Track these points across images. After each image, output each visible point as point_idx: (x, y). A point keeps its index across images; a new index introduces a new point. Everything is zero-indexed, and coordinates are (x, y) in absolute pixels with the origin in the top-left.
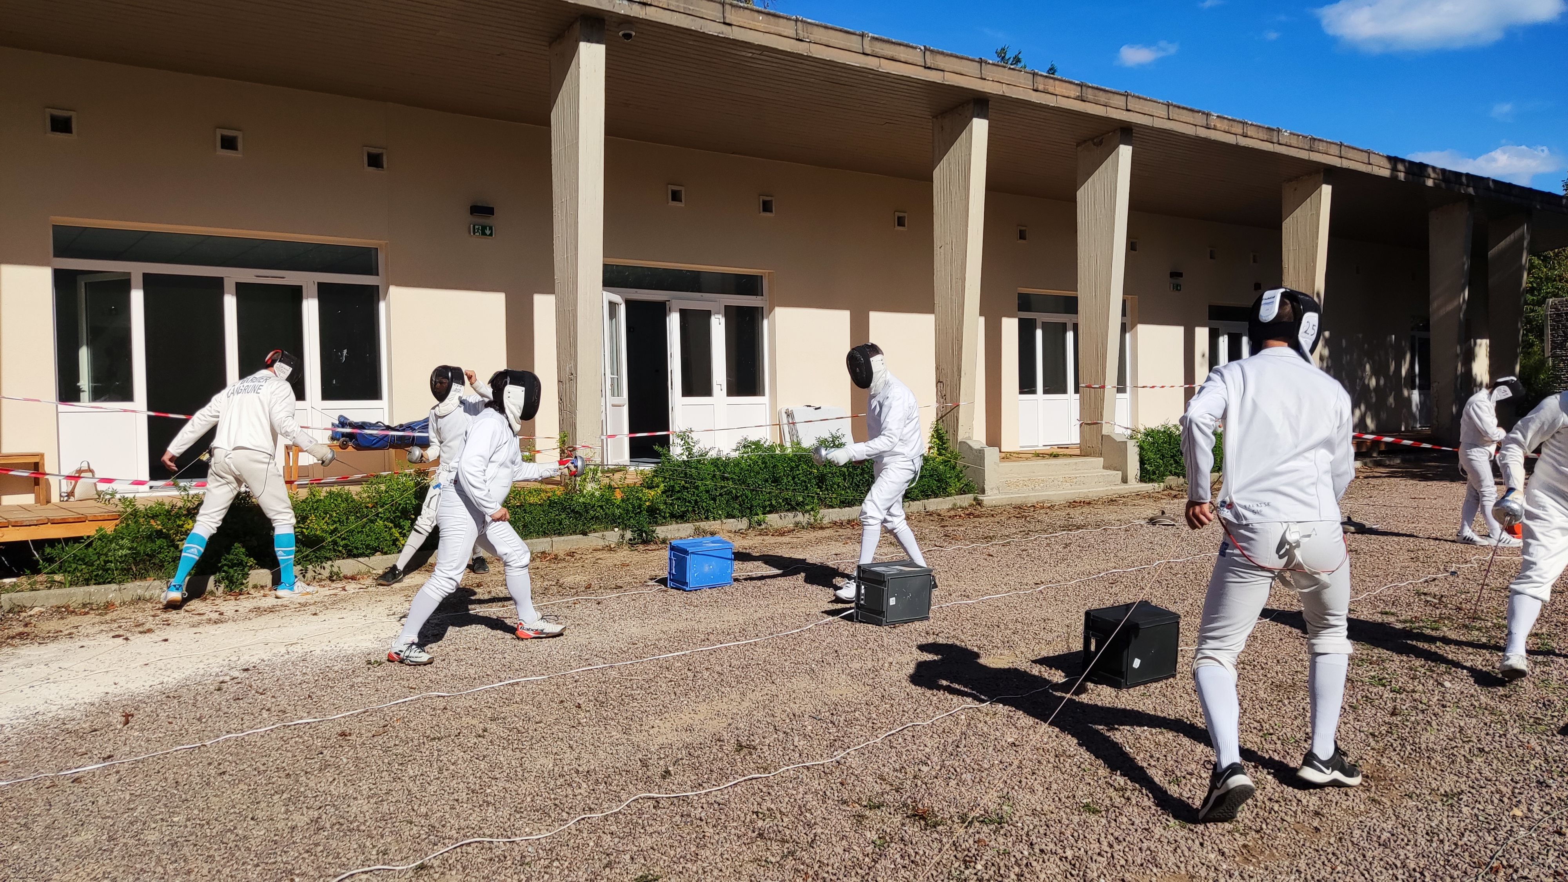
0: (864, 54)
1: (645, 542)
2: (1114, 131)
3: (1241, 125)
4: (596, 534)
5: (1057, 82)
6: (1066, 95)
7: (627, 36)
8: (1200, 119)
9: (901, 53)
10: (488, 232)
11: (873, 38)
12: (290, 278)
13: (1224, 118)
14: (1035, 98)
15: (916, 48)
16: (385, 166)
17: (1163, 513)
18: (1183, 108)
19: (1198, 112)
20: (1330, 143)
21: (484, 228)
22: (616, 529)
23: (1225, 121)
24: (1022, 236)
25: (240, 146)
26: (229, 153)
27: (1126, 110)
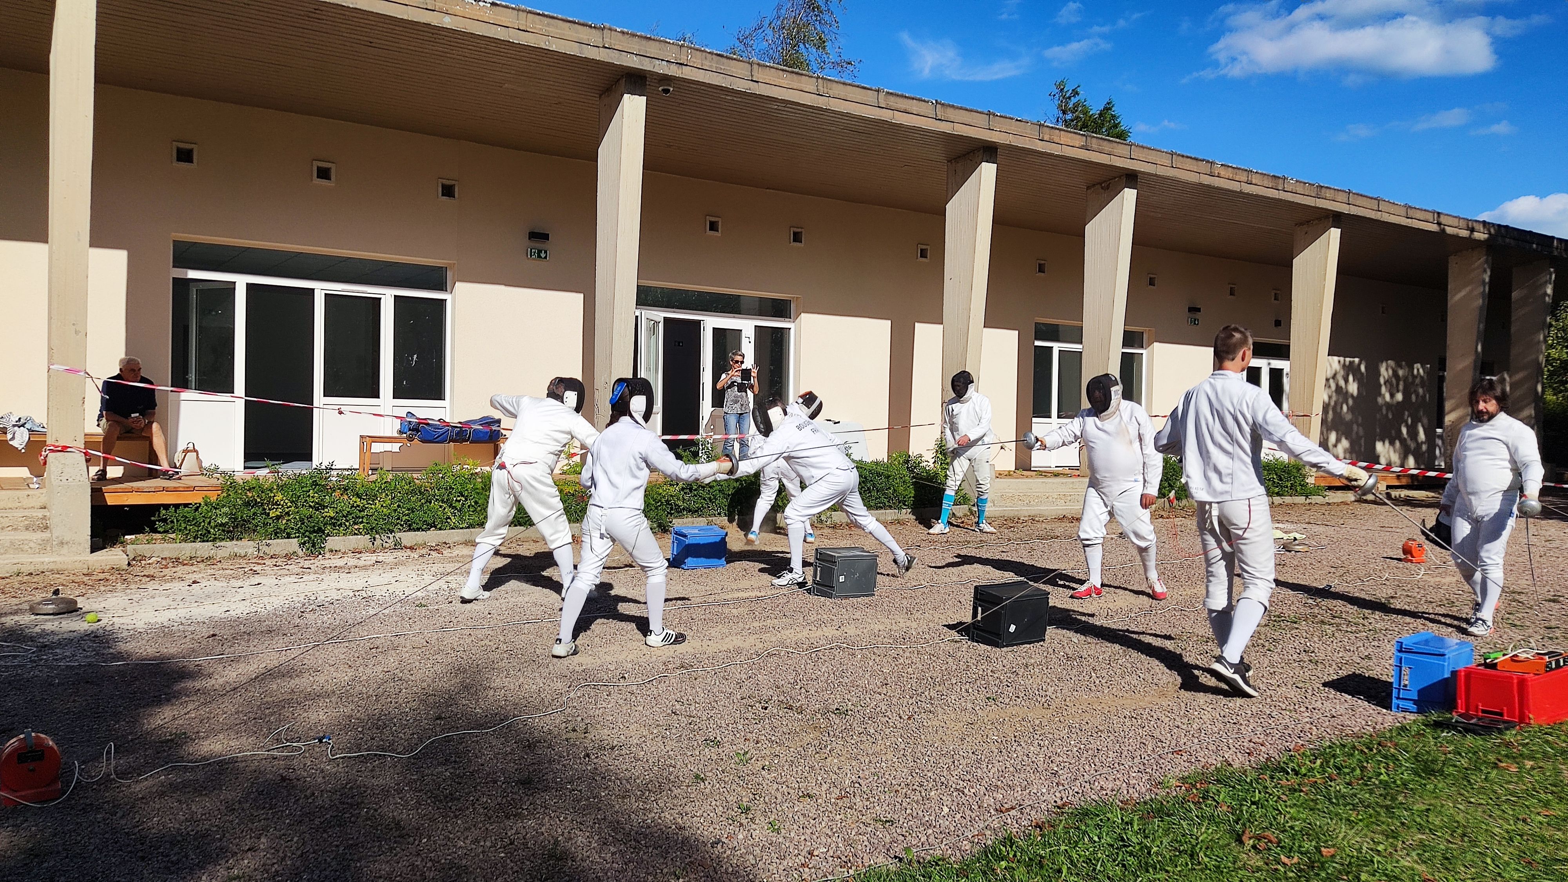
0: (879, 107)
2: (1120, 177)
3: (1245, 173)
5: (1062, 132)
6: (1071, 144)
7: (666, 91)
8: (1204, 167)
9: (914, 106)
10: (543, 255)
11: (888, 93)
12: (371, 291)
13: (1229, 166)
14: (1040, 147)
15: (928, 102)
16: (456, 195)
18: (1188, 157)
19: (1203, 160)
20: (1338, 190)
21: (540, 252)
23: (1230, 169)
24: (1041, 269)
25: (333, 177)
26: (324, 182)
27: (1131, 158)
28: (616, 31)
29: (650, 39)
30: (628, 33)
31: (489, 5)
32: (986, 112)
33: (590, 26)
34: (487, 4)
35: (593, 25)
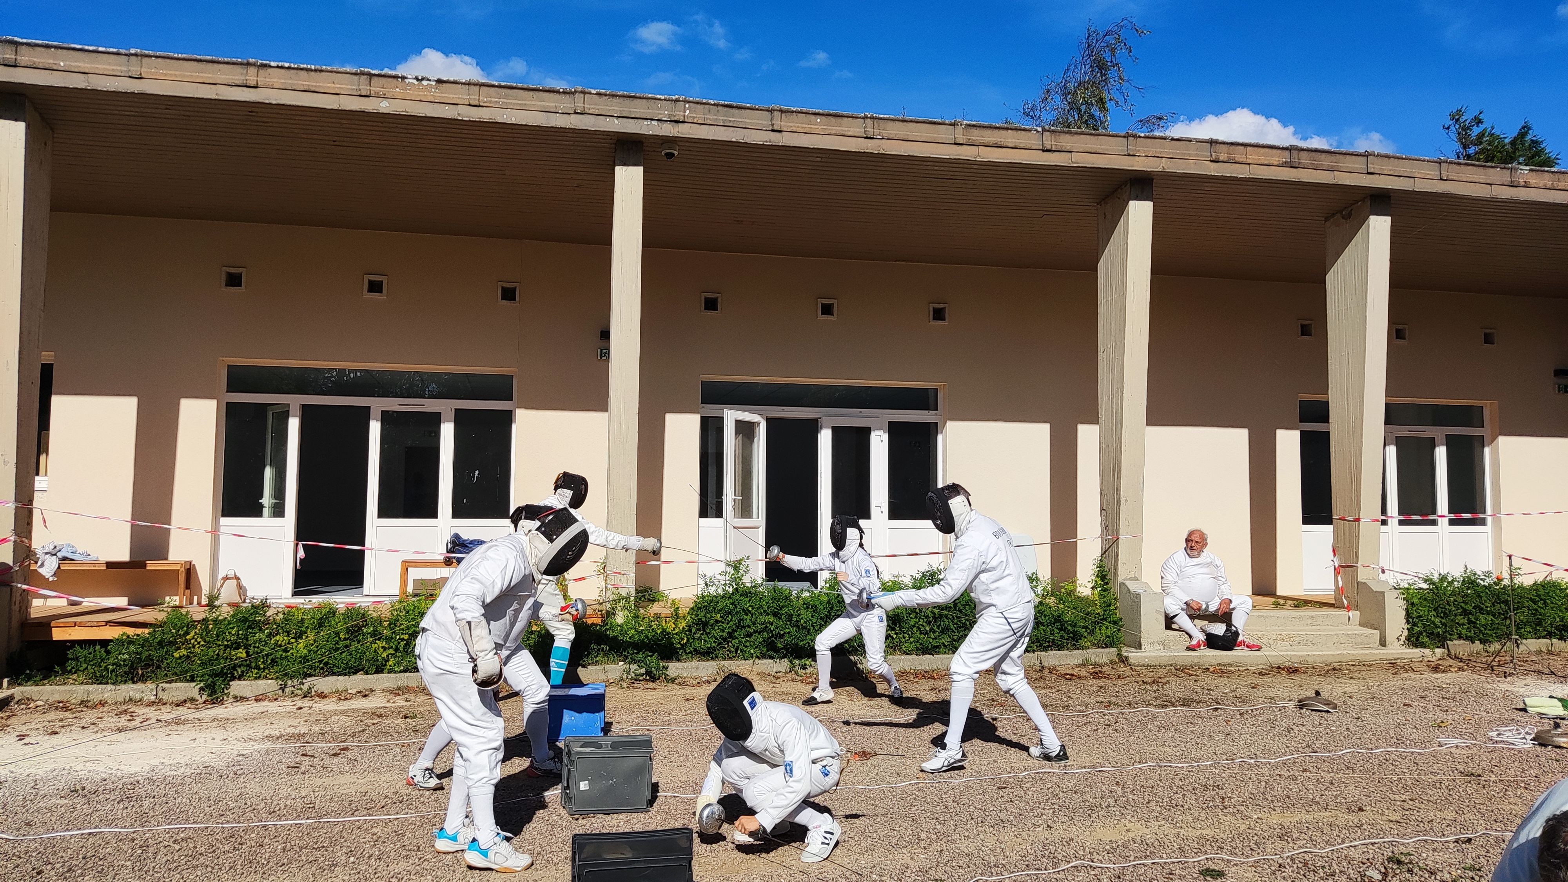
0: (955, 144)
1: (653, 679)
2: (1363, 200)
4: (598, 667)
5: (1248, 148)
6: (1266, 162)
7: (671, 155)
8: (1497, 176)
9: (1010, 138)
11: (969, 126)
12: (429, 405)
14: (1213, 170)
15: (1030, 130)
16: (518, 298)
17: (1318, 693)
22: (621, 663)
24: (1306, 333)
25: (385, 289)
26: (375, 296)
27: (1368, 173)
28: (590, 93)
29: (634, 97)
30: (605, 95)
31: (434, 83)
32: (1122, 134)
33: (558, 92)
34: (431, 83)
35: (561, 90)
